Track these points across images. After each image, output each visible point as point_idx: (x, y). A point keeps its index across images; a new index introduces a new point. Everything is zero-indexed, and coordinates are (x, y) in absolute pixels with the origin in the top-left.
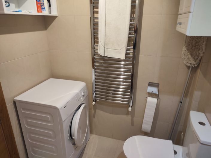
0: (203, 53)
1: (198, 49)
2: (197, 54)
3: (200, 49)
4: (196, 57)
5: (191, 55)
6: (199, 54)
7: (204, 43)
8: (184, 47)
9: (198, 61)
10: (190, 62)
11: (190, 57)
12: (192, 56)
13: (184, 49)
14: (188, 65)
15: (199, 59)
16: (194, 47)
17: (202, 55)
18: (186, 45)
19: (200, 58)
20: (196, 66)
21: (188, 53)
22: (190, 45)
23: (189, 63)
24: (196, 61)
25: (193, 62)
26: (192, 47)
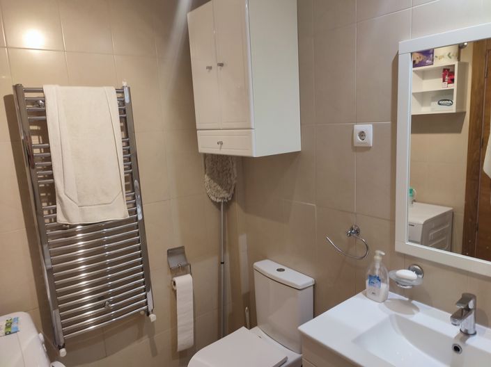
0: (236, 179)
1: (228, 175)
2: (229, 182)
3: (230, 175)
4: (228, 187)
5: (221, 185)
6: (231, 181)
7: (235, 165)
8: (206, 176)
9: (232, 191)
10: (221, 196)
11: (219, 188)
12: (222, 187)
13: (207, 178)
14: (218, 201)
15: (233, 189)
16: (221, 174)
17: (234, 182)
18: (207, 172)
19: (233, 187)
20: (230, 199)
21: (215, 184)
22: (214, 171)
23: (219, 199)
24: (229, 193)
25: (227, 195)
26: (219, 174)
